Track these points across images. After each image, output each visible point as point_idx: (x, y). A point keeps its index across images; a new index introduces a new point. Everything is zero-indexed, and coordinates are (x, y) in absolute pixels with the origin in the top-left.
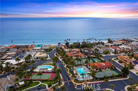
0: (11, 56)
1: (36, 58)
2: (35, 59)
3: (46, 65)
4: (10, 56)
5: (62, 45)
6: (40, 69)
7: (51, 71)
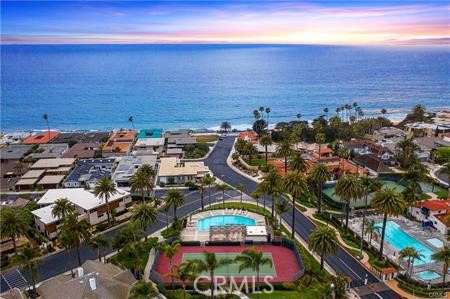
0: (55, 174)
1: (164, 180)
2: (162, 185)
3: (223, 212)
4: (51, 173)
5: (235, 131)
6: (212, 230)
7: (265, 240)
